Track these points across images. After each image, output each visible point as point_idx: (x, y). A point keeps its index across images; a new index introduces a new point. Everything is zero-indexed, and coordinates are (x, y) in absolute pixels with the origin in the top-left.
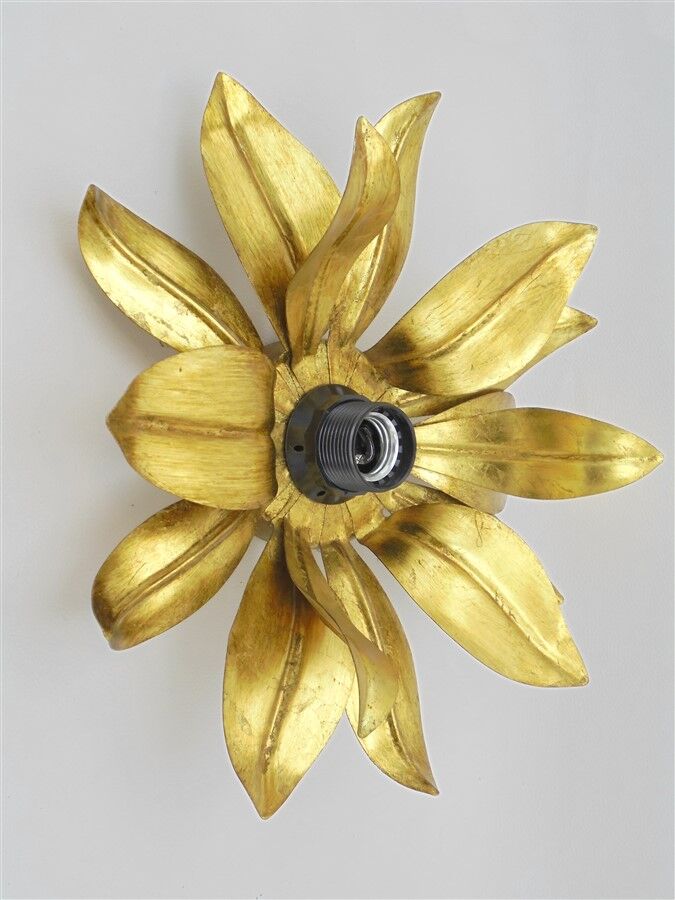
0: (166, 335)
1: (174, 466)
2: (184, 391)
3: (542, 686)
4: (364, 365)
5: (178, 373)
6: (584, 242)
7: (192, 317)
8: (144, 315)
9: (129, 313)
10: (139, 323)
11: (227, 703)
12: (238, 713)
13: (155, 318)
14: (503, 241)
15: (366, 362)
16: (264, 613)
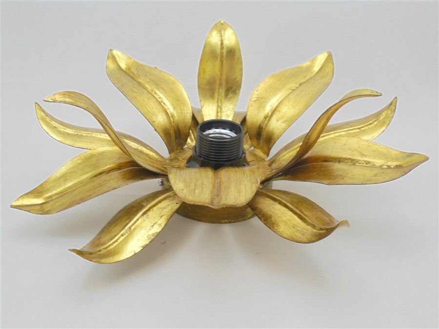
0: (160, 225)
1: (239, 192)
2: (195, 190)
3: (333, 68)
4: (176, 154)
5: (185, 190)
6: (117, 55)
7: (150, 213)
8: (149, 235)
9: (147, 242)
10: (153, 237)
11: (367, 183)
12: (372, 178)
13: (150, 230)
14: (115, 82)
15: (174, 154)
16: (315, 174)
